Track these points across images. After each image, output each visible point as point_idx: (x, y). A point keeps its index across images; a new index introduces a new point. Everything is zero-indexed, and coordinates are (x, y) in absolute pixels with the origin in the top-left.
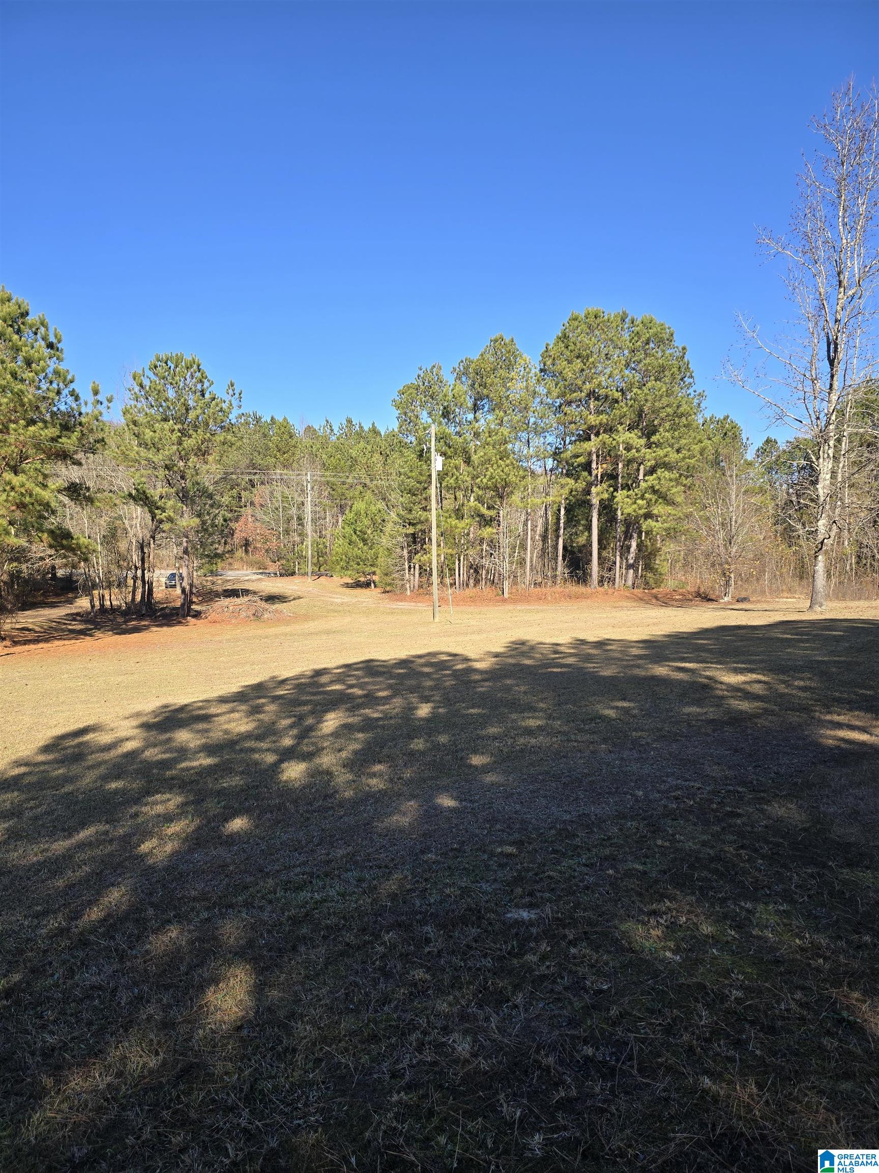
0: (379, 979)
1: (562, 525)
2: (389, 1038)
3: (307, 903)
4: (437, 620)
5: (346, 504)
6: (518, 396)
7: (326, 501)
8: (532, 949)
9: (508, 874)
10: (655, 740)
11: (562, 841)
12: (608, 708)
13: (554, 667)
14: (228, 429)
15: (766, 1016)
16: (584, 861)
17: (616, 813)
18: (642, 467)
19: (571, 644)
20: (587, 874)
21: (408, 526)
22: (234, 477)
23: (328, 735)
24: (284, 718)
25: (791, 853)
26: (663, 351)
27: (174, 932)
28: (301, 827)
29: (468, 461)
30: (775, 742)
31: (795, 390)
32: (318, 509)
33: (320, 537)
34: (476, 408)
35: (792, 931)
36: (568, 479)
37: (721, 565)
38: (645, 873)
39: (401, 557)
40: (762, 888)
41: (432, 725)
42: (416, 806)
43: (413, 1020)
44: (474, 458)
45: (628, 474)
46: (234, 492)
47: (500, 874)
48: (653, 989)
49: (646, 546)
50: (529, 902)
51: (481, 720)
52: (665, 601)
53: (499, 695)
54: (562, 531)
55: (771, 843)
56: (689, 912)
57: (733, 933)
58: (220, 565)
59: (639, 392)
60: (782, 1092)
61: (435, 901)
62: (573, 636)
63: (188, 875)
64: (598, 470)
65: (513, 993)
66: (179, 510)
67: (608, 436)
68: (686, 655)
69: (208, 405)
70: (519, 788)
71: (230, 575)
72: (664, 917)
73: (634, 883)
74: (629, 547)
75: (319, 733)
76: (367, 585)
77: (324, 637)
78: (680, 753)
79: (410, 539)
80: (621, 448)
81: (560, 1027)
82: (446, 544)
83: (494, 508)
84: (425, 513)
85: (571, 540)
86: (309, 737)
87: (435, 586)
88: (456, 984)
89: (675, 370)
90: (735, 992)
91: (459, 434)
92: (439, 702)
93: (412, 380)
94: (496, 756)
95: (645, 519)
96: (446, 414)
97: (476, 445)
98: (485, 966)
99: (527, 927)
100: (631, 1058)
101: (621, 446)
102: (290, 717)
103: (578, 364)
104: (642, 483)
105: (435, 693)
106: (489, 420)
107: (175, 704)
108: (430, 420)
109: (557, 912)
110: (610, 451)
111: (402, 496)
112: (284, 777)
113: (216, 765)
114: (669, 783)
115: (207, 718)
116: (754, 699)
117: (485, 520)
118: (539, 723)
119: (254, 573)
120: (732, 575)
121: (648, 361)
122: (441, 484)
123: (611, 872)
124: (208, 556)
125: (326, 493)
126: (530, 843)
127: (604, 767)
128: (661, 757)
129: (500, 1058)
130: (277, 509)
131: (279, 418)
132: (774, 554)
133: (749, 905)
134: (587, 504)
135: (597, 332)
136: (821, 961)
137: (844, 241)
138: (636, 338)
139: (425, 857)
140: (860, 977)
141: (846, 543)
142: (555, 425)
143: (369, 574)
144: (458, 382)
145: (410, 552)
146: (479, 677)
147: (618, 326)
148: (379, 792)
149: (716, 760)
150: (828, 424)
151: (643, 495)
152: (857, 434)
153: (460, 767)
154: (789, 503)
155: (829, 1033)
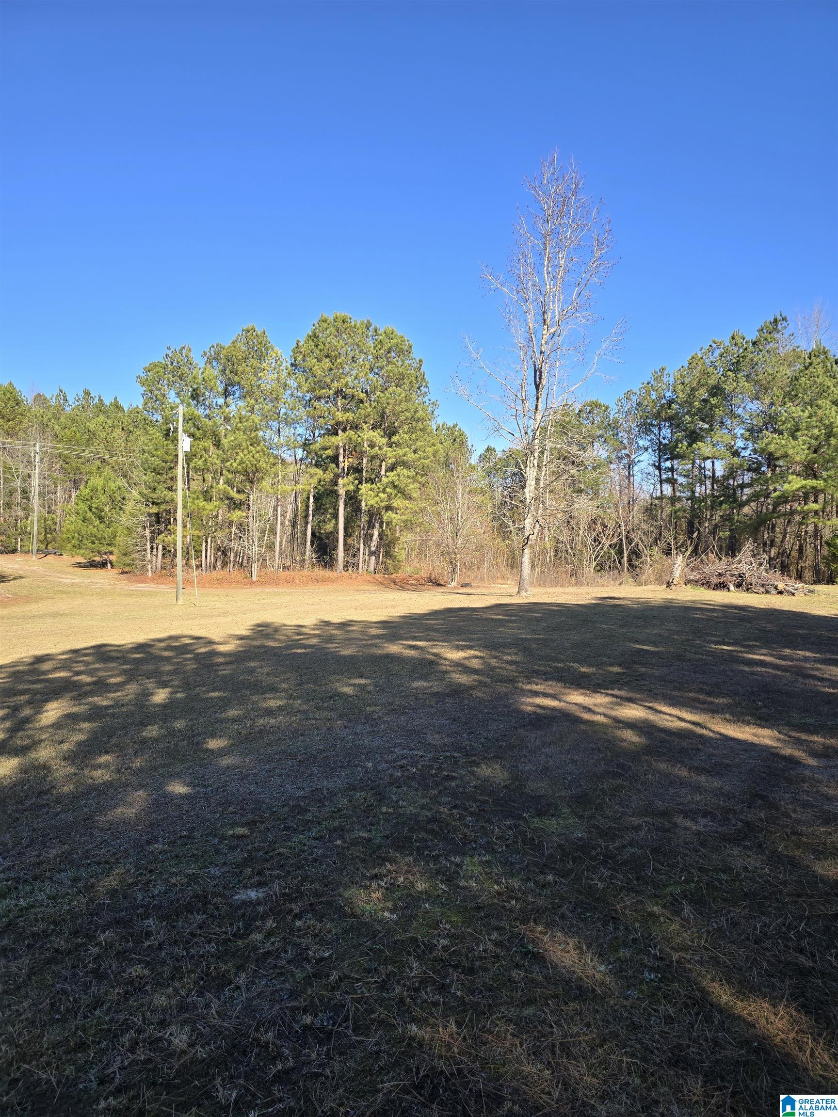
0: (91, 982)
1: (311, 512)
2: (99, 1043)
3: (10, 911)
4: (180, 602)
5: (81, 479)
6: (269, 386)
7: (57, 475)
8: (257, 927)
9: (239, 856)
10: (386, 714)
11: (294, 817)
12: (346, 686)
13: (298, 648)
15: (467, 958)
16: (314, 834)
17: (347, 786)
18: (384, 463)
19: (316, 625)
20: (316, 847)
21: (151, 506)
23: (48, 727)
25: (494, 808)
26: (403, 361)
29: (218, 444)
30: (485, 711)
31: (509, 408)
32: (47, 482)
33: (49, 513)
34: (226, 394)
35: (492, 878)
36: (317, 470)
37: (449, 554)
38: (370, 840)
39: (142, 537)
40: (469, 843)
41: (169, 710)
42: (144, 796)
43: (127, 1020)
44: (224, 441)
45: (371, 469)
47: (230, 857)
48: (371, 949)
49: (387, 535)
50: (258, 881)
51: (221, 703)
52: (402, 585)
53: (241, 677)
54: (310, 518)
55: (479, 801)
56: (407, 872)
57: (443, 887)
59: (382, 395)
60: (477, 1026)
61: (160, 892)
62: (318, 617)
64: (345, 463)
65: (236, 975)
67: (354, 433)
68: (417, 634)
70: (255, 768)
72: (385, 879)
73: (359, 851)
74: (372, 536)
75: (37, 725)
76: (103, 565)
77: (49, 620)
78: (407, 724)
79: (153, 519)
80: (365, 445)
81: (282, 1000)
82: (192, 525)
83: (244, 491)
84: (171, 493)
85: (319, 527)
86: (24, 730)
87: (179, 569)
88: (177, 974)
89: (413, 378)
90: (442, 941)
91: (207, 416)
92: (178, 687)
93: (160, 358)
94: (234, 739)
95: (386, 511)
96: (195, 396)
97: (226, 430)
98: (208, 952)
99: (254, 907)
100: (346, 1019)
101: (365, 442)
103: (327, 363)
104: (383, 478)
105: (174, 677)
106: (240, 406)
108: (178, 401)
109: (285, 888)
110: (355, 446)
111: (145, 475)
114: (396, 753)
116: (471, 672)
117: (235, 504)
118: (280, 703)
120: (458, 564)
121: (389, 368)
122: (188, 465)
123: (339, 842)
125: (58, 466)
126: (262, 823)
127: (339, 742)
128: (391, 730)
129: (219, 1043)
131: (4, 383)
132: (492, 547)
133: (458, 860)
134: (335, 494)
135: (344, 336)
136: (514, 902)
137: (548, 287)
138: (379, 346)
139: (151, 848)
140: (544, 912)
141: (547, 539)
142: (305, 418)
143: (105, 554)
144: (209, 366)
145: (152, 532)
146: (220, 660)
147: (363, 333)
148: (104, 784)
149: (437, 729)
150: (534, 438)
151: (384, 489)
152: (555, 448)
153: (195, 752)
154: (504, 504)
155: (517, 966)
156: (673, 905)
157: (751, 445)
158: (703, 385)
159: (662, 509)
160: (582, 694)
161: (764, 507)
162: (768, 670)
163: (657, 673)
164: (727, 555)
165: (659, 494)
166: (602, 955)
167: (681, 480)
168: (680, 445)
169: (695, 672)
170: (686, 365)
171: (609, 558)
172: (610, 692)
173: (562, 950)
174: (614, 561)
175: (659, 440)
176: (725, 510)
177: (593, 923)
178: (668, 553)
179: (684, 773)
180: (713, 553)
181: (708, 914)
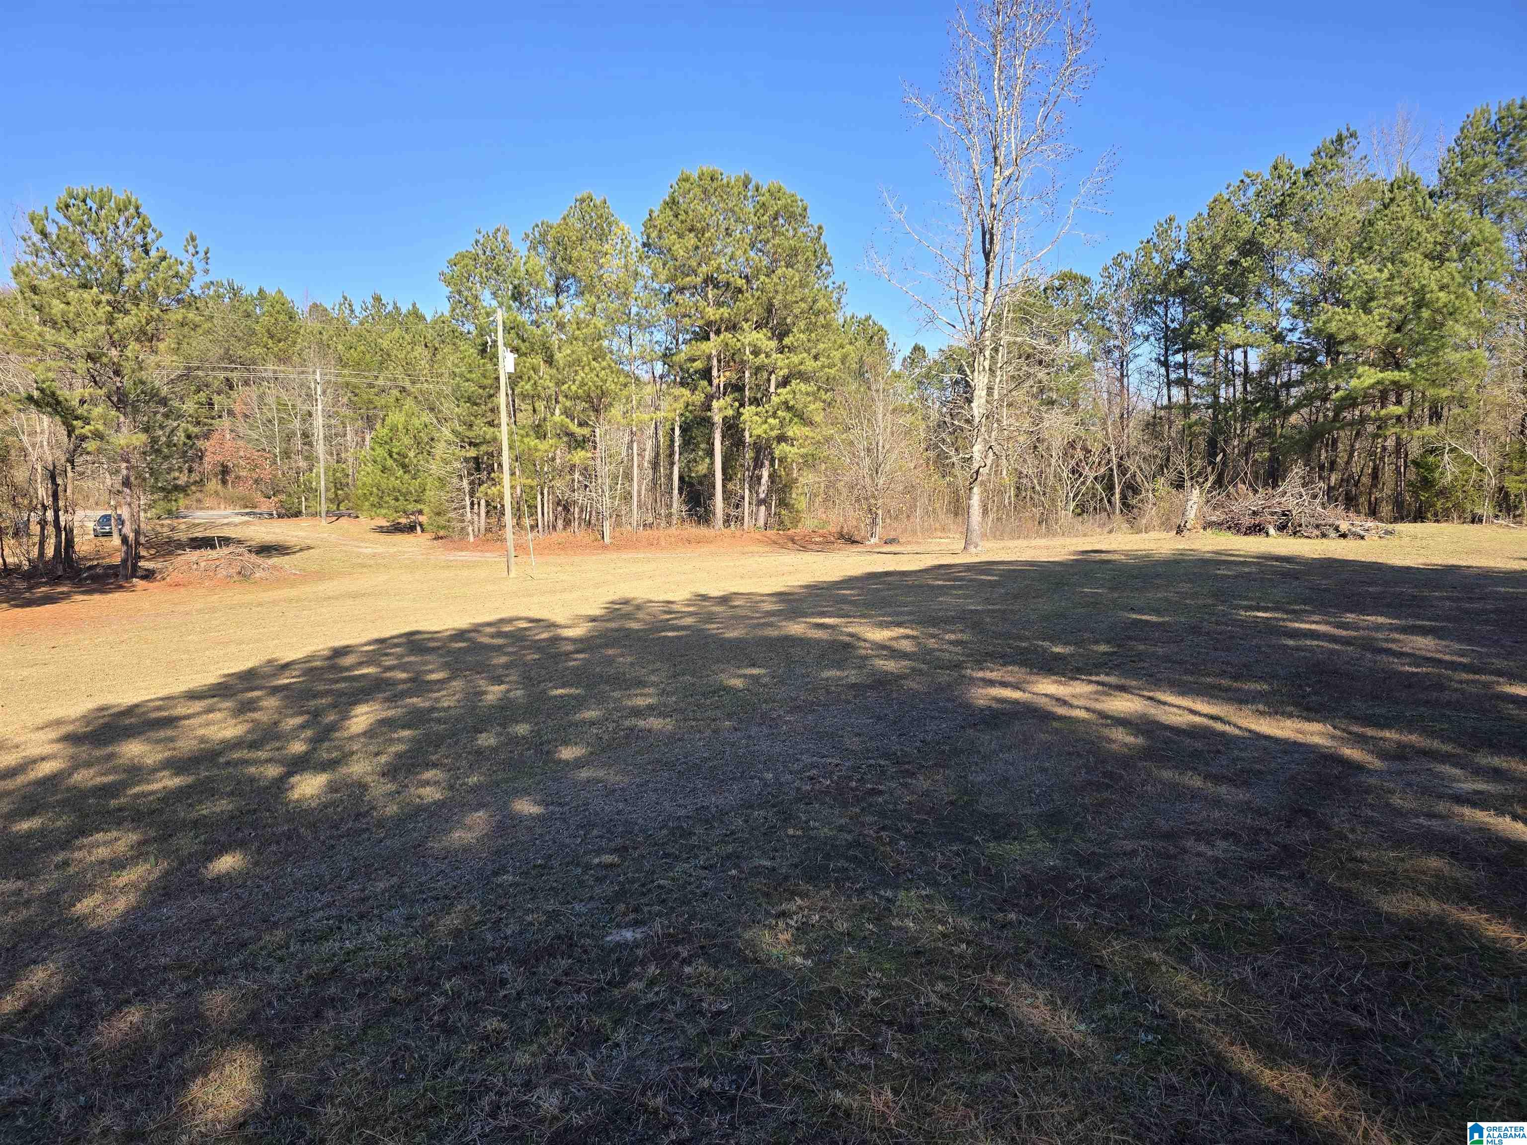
0: (438, 1037)
1: (677, 449)
2: (453, 1107)
3: (334, 955)
4: (513, 574)
5: (376, 416)
6: (614, 277)
7: (344, 411)
8: (636, 974)
9: (608, 889)
10: (788, 712)
11: (676, 842)
12: (734, 677)
13: (668, 630)
14: (190, 303)
15: (904, 1012)
16: (701, 863)
17: (741, 802)
18: (773, 377)
19: (689, 600)
20: (705, 878)
21: (467, 447)
22: (200, 373)
23: (358, 735)
24: (292, 716)
25: (935, 830)
26: (795, 229)
27: (134, 1015)
28: (322, 858)
29: (550, 361)
30: (921, 706)
31: (947, 288)
32: (333, 422)
33: (338, 462)
34: (558, 290)
35: (934, 916)
36: (683, 390)
37: (866, 499)
38: (774, 869)
39: (459, 490)
40: (904, 873)
42: (486, 816)
43: (485, 1080)
44: (558, 356)
45: (757, 385)
46: (202, 396)
47: (597, 890)
48: (780, 1001)
49: (780, 477)
50: (634, 919)
51: (573, 703)
52: (803, 544)
53: (598, 670)
54: (677, 457)
55: (915, 820)
56: (823, 909)
57: (871, 927)
58: (181, 502)
59: (767, 280)
60: (919, 1094)
61: (513, 932)
62: (692, 590)
63: (154, 937)
64: (720, 378)
65: (614, 1030)
66: (112, 420)
67: (731, 336)
68: (826, 609)
69: (155, 267)
70: (623, 782)
71: (200, 516)
72: (795, 917)
73: (761, 882)
74: (759, 478)
75: (346, 734)
76: (411, 528)
77: (350, 602)
78: (816, 725)
79: (472, 464)
80: (748, 352)
81: (672, 1060)
82: (523, 471)
83: (588, 424)
84: (492, 429)
85: (689, 469)
86: (330, 740)
87: (509, 529)
88: (540, 1028)
89: (810, 254)
90: (871, 992)
91: (534, 323)
92: (516, 682)
93: (467, 246)
94: (592, 746)
95: (779, 443)
96: (517, 295)
97: (560, 340)
98: (578, 1003)
99: (631, 950)
100: (753, 1083)
101: (747, 349)
102: (301, 714)
103: (691, 240)
104: (773, 397)
105: (511, 671)
106: (577, 307)
107: (119, 705)
108: (494, 303)
109: (669, 928)
110: (734, 354)
111: (458, 406)
112: (295, 795)
113: (189, 786)
114: (803, 761)
115: (171, 722)
116: (900, 657)
117: (576, 441)
118: (650, 701)
119: (237, 514)
120: (880, 512)
121: (777, 241)
122: (513, 390)
123: (734, 872)
124: (163, 489)
125: (345, 400)
126: (635, 848)
127: (728, 748)
128: (795, 731)
129: (598, 1108)
130: (270, 421)
131: (271, 291)
132: (926, 486)
133: (889, 894)
134: (707, 422)
135: (714, 199)
136: (964, 946)
137: (1000, 109)
138: (762, 211)
139: (500, 880)
140: (1005, 958)
141: (1004, 472)
142: (664, 318)
143: (413, 514)
144: (533, 253)
145: (472, 483)
146: (570, 648)
147: (739, 193)
148: (435, 803)
149: (856, 730)
150: (983, 330)
151: (775, 413)
152: (1015, 343)
153: (545, 763)
154: (942, 425)
155: (970, 1023)
156: (1179, 950)
157: (1301, 324)
158: (1230, 240)
159: (1171, 423)
160: (1056, 682)
161: (1321, 414)
162: (1321, 643)
163: (1160, 651)
164: (1265, 484)
165: (1165, 402)
166: (1081, 1012)
167: (1198, 380)
168: (1197, 330)
169: (1216, 649)
170: (1205, 212)
171: (1094, 496)
172: (1094, 678)
173: (1028, 1006)
174: (1101, 500)
175: (1165, 323)
176: (1262, 421)
177: (1071, 972)
178: (1179, 485)
179: (1197, 782)
180: (1244, 483)
181: (1227, 962)
